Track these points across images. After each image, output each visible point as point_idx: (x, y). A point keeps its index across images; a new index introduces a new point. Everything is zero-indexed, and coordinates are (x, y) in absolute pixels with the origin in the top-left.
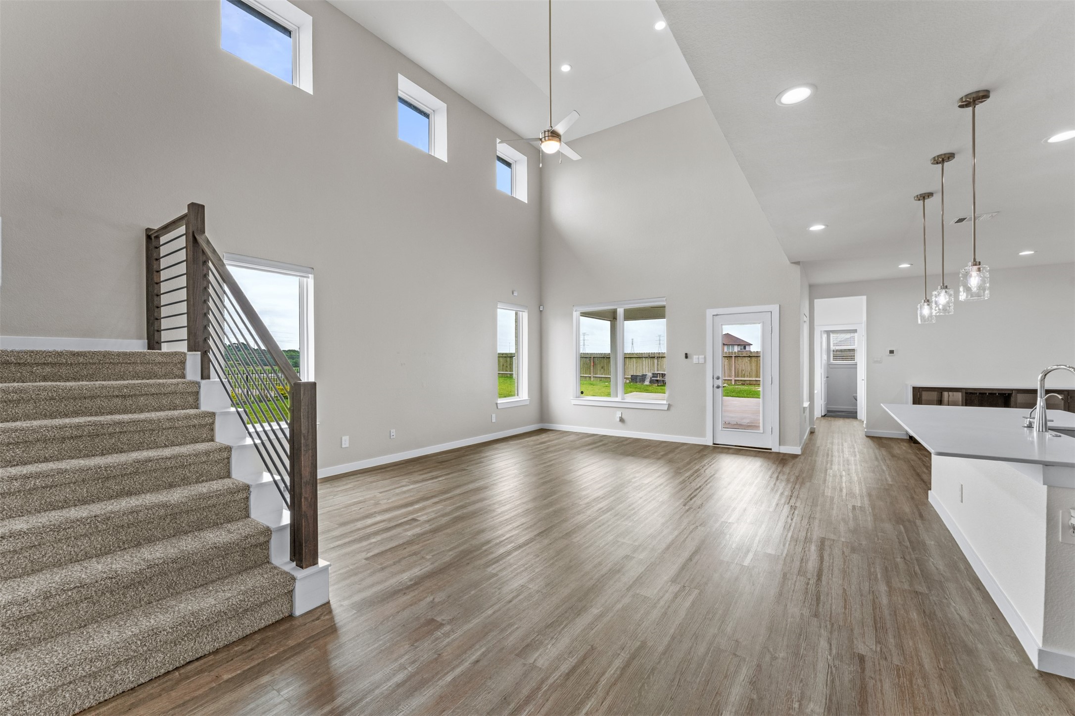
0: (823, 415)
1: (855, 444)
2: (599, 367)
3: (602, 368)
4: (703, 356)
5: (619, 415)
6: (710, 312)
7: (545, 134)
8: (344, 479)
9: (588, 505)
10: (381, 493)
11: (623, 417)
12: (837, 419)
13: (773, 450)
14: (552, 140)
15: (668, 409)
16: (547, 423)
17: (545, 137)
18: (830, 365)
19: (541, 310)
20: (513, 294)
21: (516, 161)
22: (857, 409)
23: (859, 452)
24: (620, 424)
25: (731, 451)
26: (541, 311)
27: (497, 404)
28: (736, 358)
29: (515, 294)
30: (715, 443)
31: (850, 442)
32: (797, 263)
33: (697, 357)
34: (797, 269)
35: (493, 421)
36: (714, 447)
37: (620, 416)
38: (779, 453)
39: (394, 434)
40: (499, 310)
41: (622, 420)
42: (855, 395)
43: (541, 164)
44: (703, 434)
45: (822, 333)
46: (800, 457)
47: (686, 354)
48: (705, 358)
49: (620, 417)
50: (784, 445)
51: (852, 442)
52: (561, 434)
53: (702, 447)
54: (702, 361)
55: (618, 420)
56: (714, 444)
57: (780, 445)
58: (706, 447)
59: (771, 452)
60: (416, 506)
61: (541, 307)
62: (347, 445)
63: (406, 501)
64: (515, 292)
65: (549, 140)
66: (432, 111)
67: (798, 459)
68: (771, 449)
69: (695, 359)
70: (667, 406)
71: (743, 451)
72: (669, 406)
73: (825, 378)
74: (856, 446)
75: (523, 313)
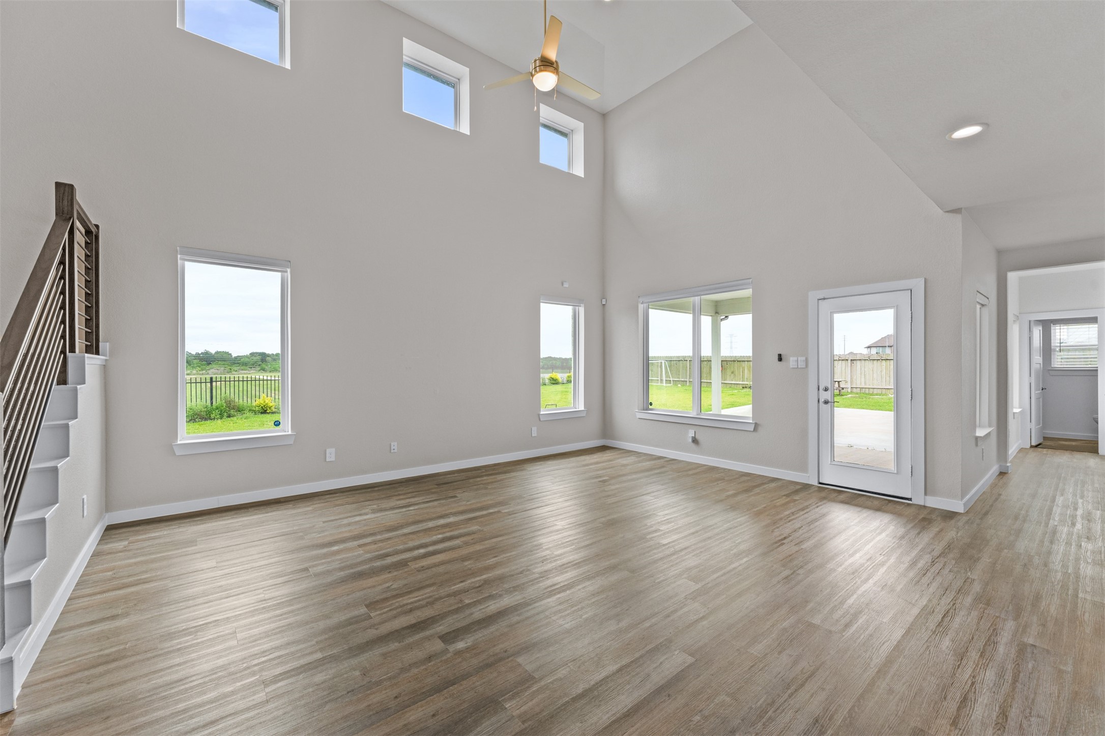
0: (1034, 444)
1: (1080, 501)
2: (729, 372)
3: (732, 373)
4: (804, 358)
5: (691, 434)
6: (813, 296)
7: (535, 64)
8: (316, 498)
9: (545, 575)
10: (324, 522)
11: (696, 437)
12: (1058, 452)
13: (914, 502)
14: (545, 71)
15: (755, 429)
16: (611, 439)
17: (535, 68)
18: (1050, 372)
19: (603, 303)
20: (563, 285)
21: (572, 131)
22: (1098, 437)
23: (1083, 518)
24: (693, 445)
25: (842, 497)
26: (604, 305)
27: (539, 415)
28: (852, 362)
29: (565, 286)
30: (821, 481)
31: (1070, 496)
32: (957, 211)
33: (795, 359)
34: (957, 220)
35: (533, 435)
36: (819, 487)
37: (694, 436)
38: (925, 507)
39: (396, 447)
40: (541, 304)
41: (695, 441)
42: (1095, 416)
43: (535, 107)
44: (803, 468)
45: (1032, 324)
46: (959, 517)
47: (780, 355)
48: (807, 361)
49: (692, 437)
50: (934, 494)
51: (1075, 495)
52: (623, 453)
53: (798, 487)
54: (802, 364)
55: (690, 440)
56: (820, 483)
57: (926, 494)
58: (806, 487)
59: (909, 504)
60: (335, 548)
61: (604, 301)
62: (333, 459)
63: (340, 536)
64: (564, 283)
65: (541, 71)
66: (457, 80)
67: (953, 522)
68: (910, 499)
69: (792, 361)
70: (754, 425)
71: (863, 498)
72: (756, 426)
73: (1036, 390)
74: (1080, 505)
75: (580, 308)
